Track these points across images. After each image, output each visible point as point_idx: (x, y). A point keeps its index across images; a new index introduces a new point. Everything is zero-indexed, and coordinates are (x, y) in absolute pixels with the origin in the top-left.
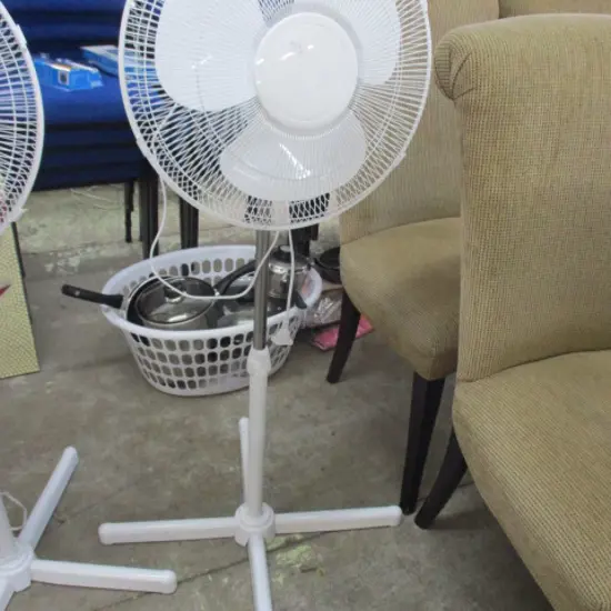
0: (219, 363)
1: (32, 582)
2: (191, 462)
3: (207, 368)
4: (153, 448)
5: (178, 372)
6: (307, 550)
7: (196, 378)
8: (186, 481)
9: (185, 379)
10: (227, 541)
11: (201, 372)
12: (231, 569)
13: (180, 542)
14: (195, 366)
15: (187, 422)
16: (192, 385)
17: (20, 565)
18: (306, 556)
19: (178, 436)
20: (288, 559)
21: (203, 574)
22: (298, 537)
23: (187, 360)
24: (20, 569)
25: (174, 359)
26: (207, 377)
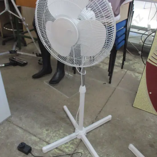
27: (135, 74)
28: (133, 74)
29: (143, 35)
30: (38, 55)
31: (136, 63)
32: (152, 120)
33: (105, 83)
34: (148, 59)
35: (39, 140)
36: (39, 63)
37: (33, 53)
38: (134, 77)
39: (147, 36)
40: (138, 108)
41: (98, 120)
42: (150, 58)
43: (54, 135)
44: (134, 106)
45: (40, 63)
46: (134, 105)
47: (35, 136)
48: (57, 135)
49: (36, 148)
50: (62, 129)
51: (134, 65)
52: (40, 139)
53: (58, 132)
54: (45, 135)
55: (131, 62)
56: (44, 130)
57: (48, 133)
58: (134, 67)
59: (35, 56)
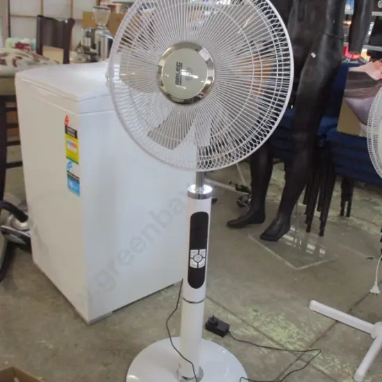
30: (240, 187)
33: (372, 258)
35: (240, 321)
36: (238, 203)
37: (230, 183)
41: (353, 314)
43: (268, 320)
45: (240, 203)
47: (235, 315)
48: (274, 322)
49: (236, 332)
50: (283, 314)
52: (243, 321)
53: (276, 318)
54: (252, 317)
56: (250, 310)
57: (257, 315)
59: (233, 188)
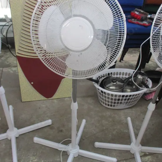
0: (120, 101)
1: (78, 155)
2: (115, 128)
3: (116, 102)
4: (104, 122)
5: (108, 102)
6: (150, 158)
7: (113, 104)
8: (114, 133)
9: (110, 104)
10: (128, 152)
11: (115, 103)
12: (130, 160)
13: (115, 150)
14: (113, 101)
15: (112, 116)
16: (111, 106)
17: (76, 151)
18: (150, 159)
19: (111, 120)
20: (145, 160)
21: (123, 160)
22: (147, 153)
23: (112, 99)
24: (76, 152)
25: (108, 98)
26: (116, 104)
27: (11, 69)
28: (9, 70)
29: (4, 27)
31: (9, 57)
32: (44, 106)
34: (16, 53)
38: (12, 72)
39: (8, 27)
40: (28, 101)
42: (18, 52)
44: (24, 101)
46: (22, 100)
51: (8, 60)
55: (2, 58)
58: (8, 62)
